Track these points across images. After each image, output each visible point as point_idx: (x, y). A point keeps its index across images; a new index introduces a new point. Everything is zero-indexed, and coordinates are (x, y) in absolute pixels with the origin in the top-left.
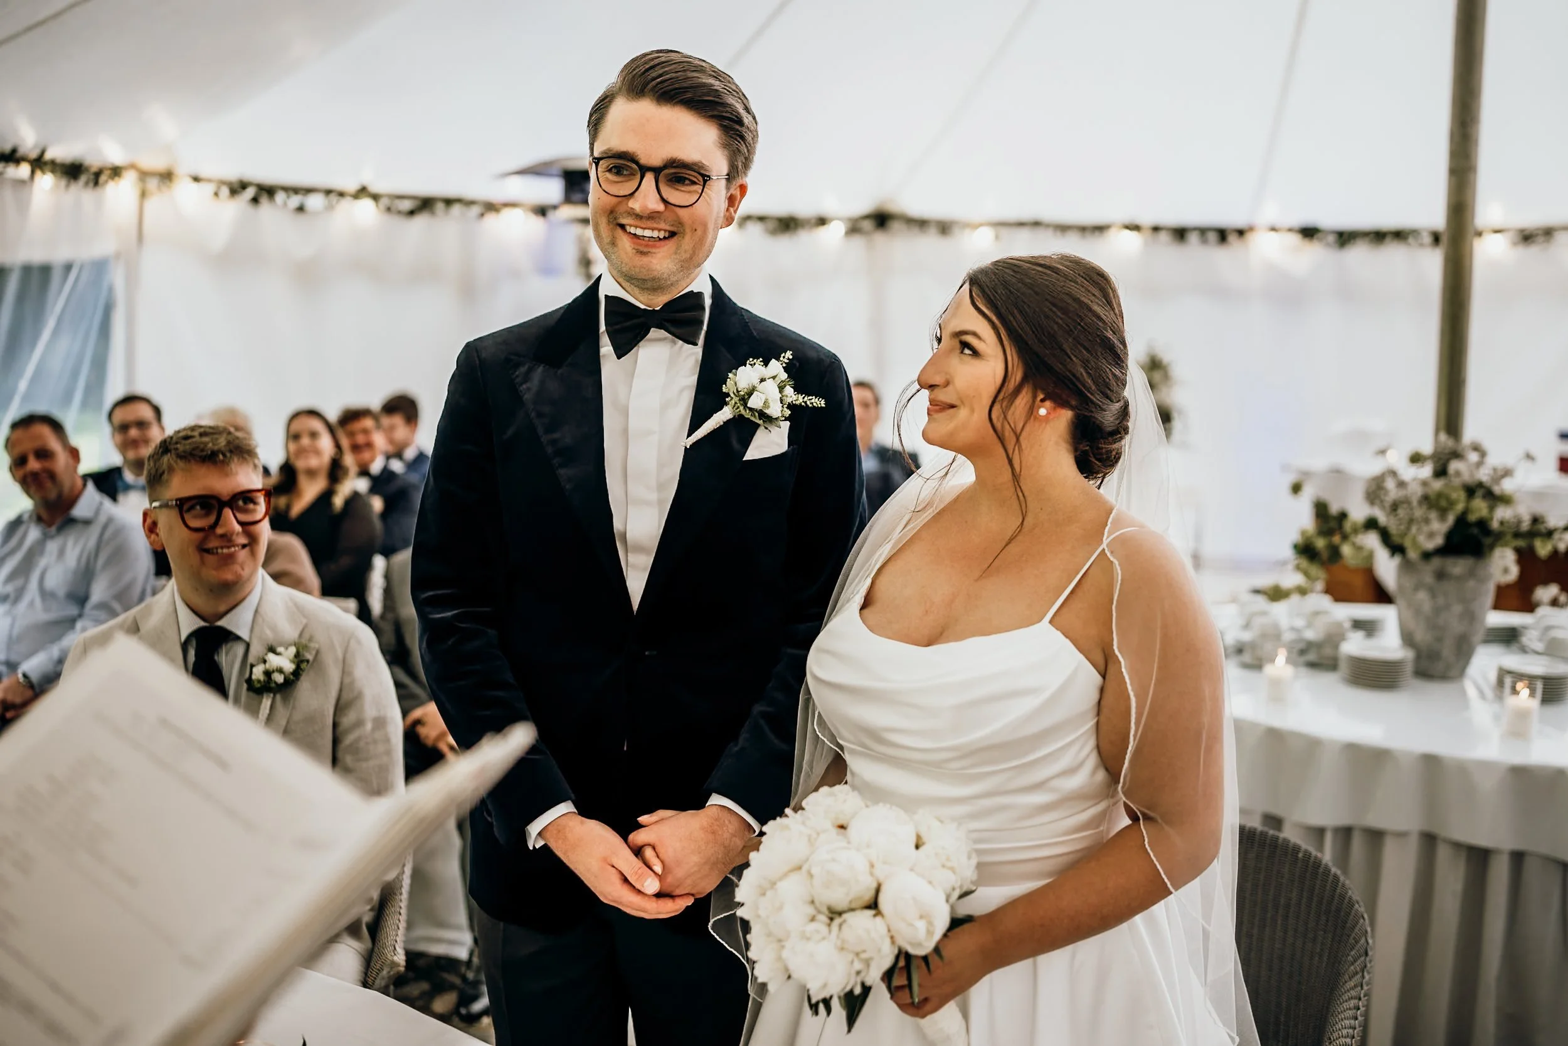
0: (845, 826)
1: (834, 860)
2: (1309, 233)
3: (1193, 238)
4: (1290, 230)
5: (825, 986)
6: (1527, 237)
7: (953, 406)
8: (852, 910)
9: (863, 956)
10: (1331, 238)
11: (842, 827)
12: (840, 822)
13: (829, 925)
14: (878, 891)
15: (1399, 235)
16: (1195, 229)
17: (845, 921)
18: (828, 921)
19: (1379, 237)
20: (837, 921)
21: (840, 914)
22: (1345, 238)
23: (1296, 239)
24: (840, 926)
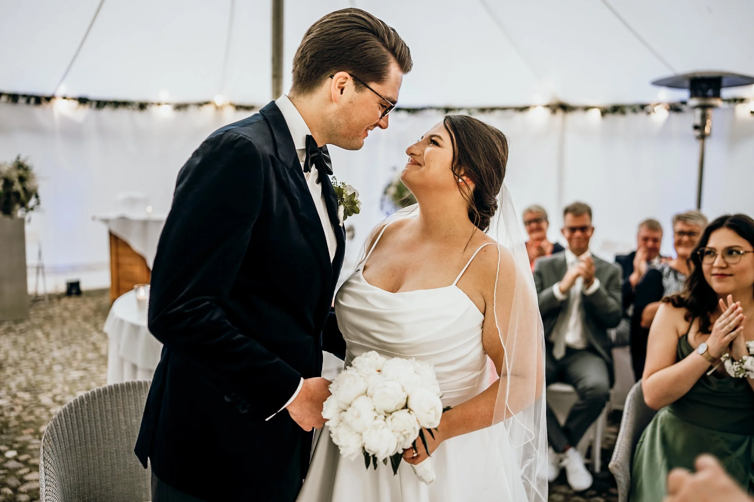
0: (380, 370)
1: (385, 386)
2: (83, 101)
3: (22, 101)
4: (74, 99)
5: (387, 451)
6: (180, 107)
7: (419, 165)
8: (397, 410)
9: (405, 433)
10: (94, 105)
11: (379, 371)
12: (378, 369)
13: (385, 420)
14: (407, 398)
15: (125, 104)
16: (24, 96)
17: (394, 417)
18: (384, 418)
19: (117, 104)
20: (389, 417)
21: (391, 413)
22: (100, 104)
23: (76, 103)
24: (391, 419)
